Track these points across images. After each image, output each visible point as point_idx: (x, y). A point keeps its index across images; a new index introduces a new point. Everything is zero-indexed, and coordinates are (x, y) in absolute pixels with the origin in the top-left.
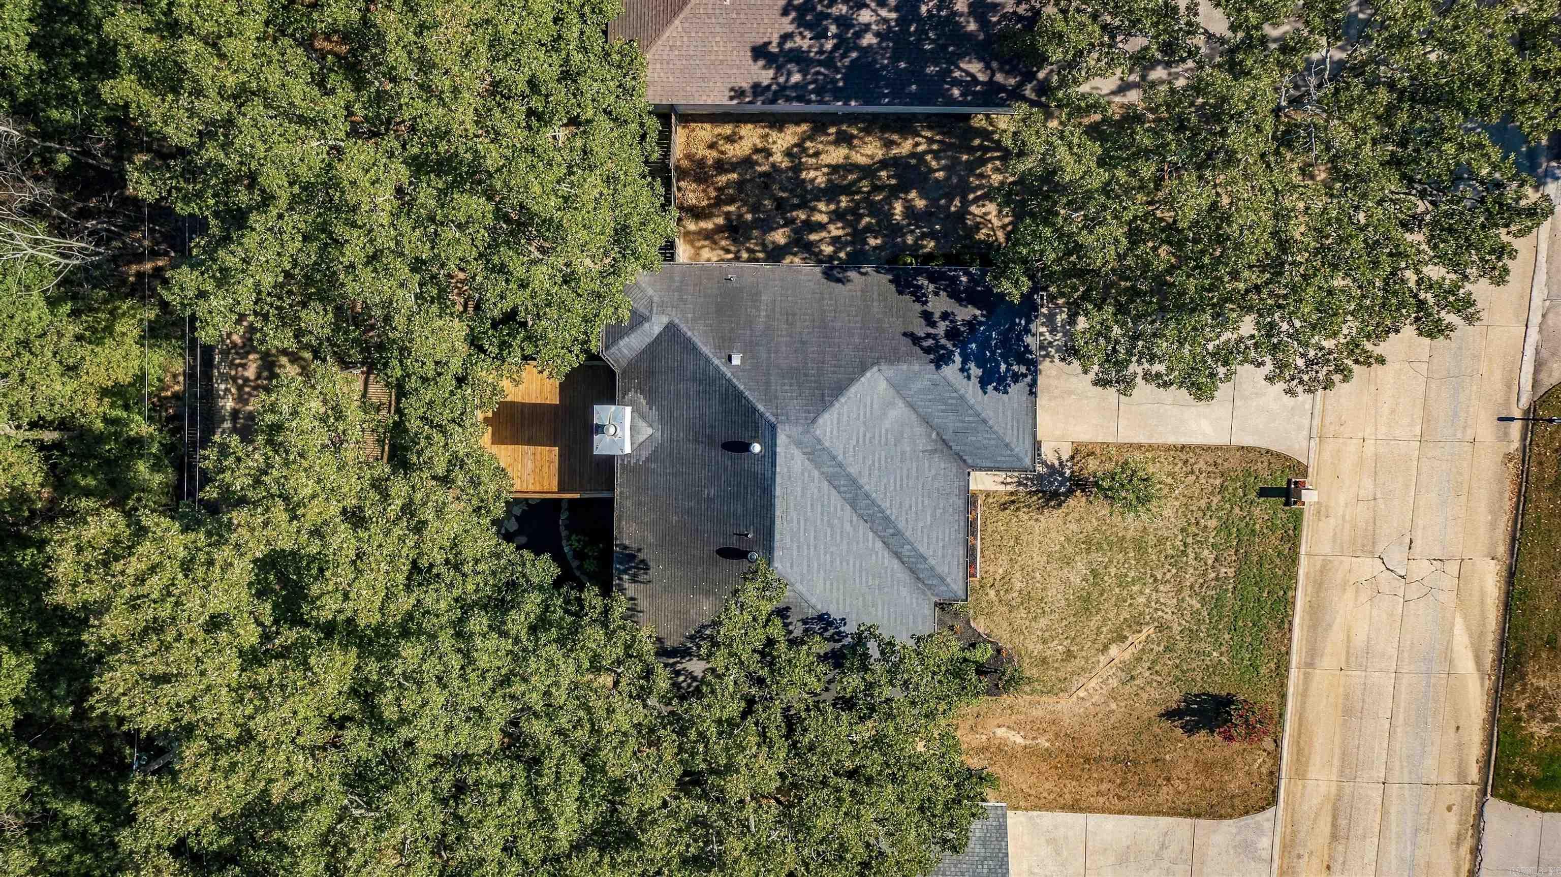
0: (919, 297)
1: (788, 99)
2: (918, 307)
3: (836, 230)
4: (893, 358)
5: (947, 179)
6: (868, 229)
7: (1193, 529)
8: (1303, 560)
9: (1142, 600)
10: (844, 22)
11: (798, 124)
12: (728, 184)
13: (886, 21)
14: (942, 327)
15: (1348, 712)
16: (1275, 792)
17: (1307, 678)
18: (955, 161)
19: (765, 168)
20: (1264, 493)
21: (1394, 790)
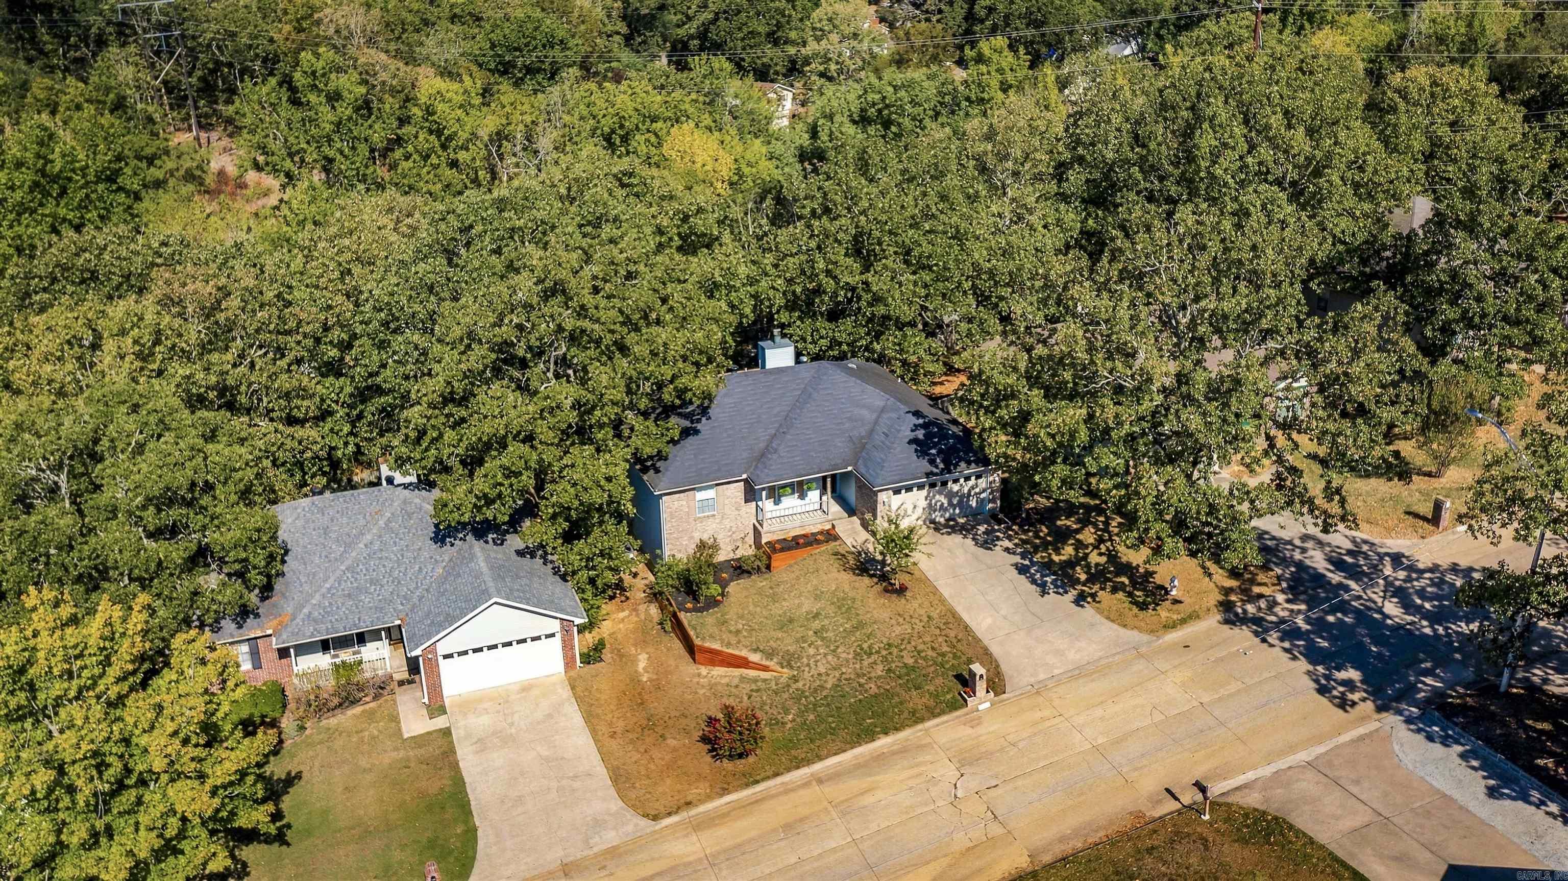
7: (894, 650)
8: (918, 728)
9: (811, 651)
15: (788, 826)
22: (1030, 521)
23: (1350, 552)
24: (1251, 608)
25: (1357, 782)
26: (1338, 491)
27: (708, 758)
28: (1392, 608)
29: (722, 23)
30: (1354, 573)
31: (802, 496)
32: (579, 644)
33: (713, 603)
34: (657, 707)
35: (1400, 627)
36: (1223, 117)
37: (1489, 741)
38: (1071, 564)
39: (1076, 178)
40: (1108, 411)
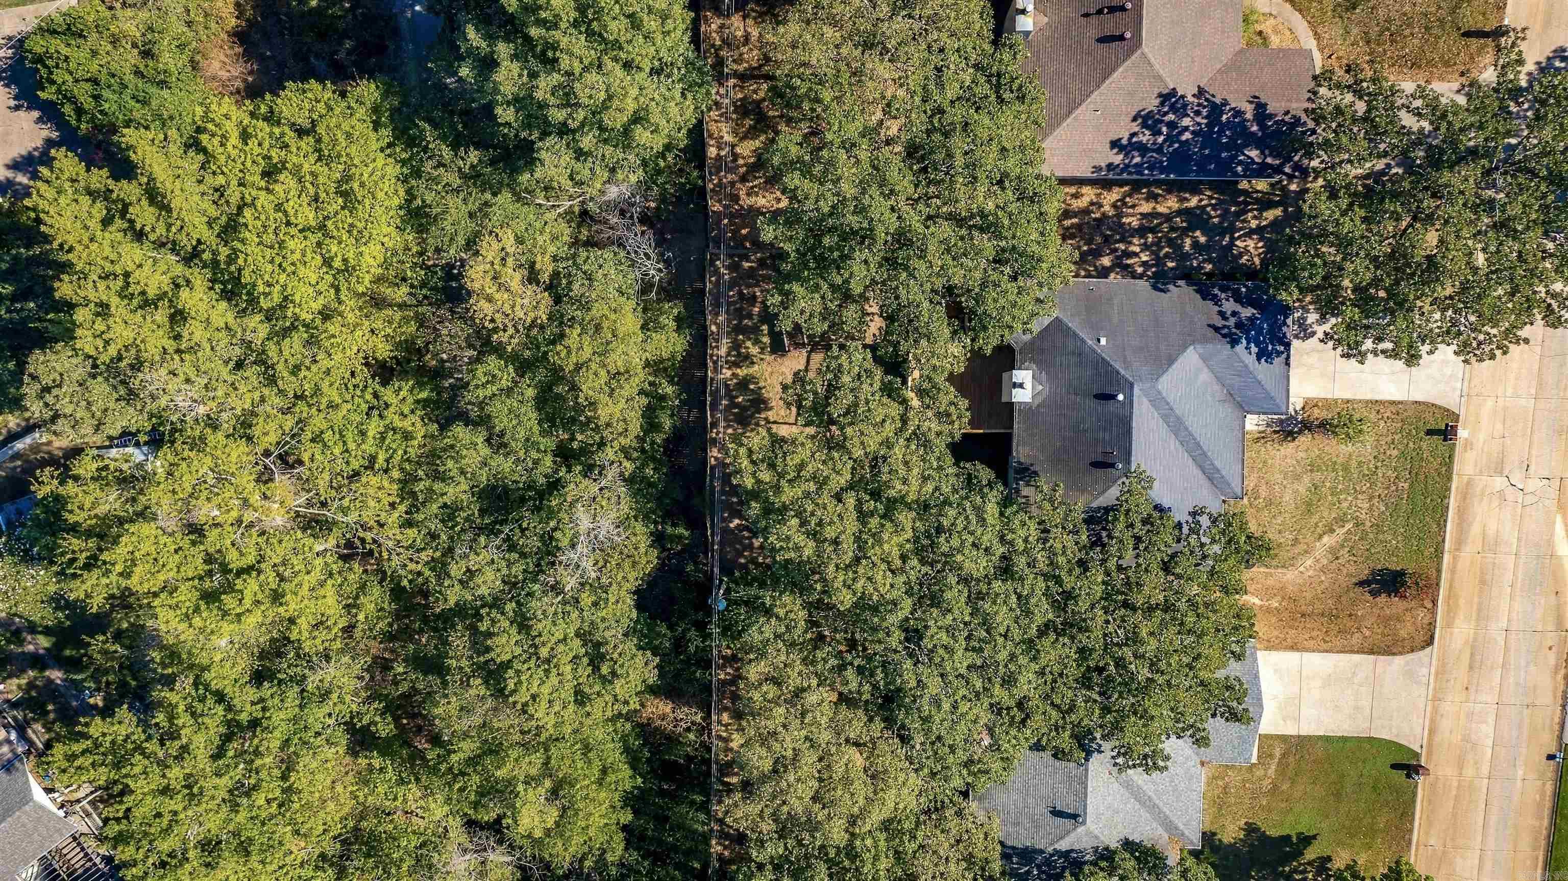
0: (1216, 301)
1: (1130, 173)
2: (1217, 308)
3: (1145, 257)
4: (1204, 340)
5: (1221, 223)
6: (1167, 255)
7: (1381, 457)
8: (1455, 477)
9: (1345, 505)
10: (1171, 125)
11: (1121, 186)
12: (1073, 225)
13: (1199, 124)
14: (1232, 321)
15: (1483, 582)
16: (1432, 637)
17: (1455, 558)
18: (1226, 212)
19: (1098, 215)
20: (1430, 432)
21: (1513, 636)
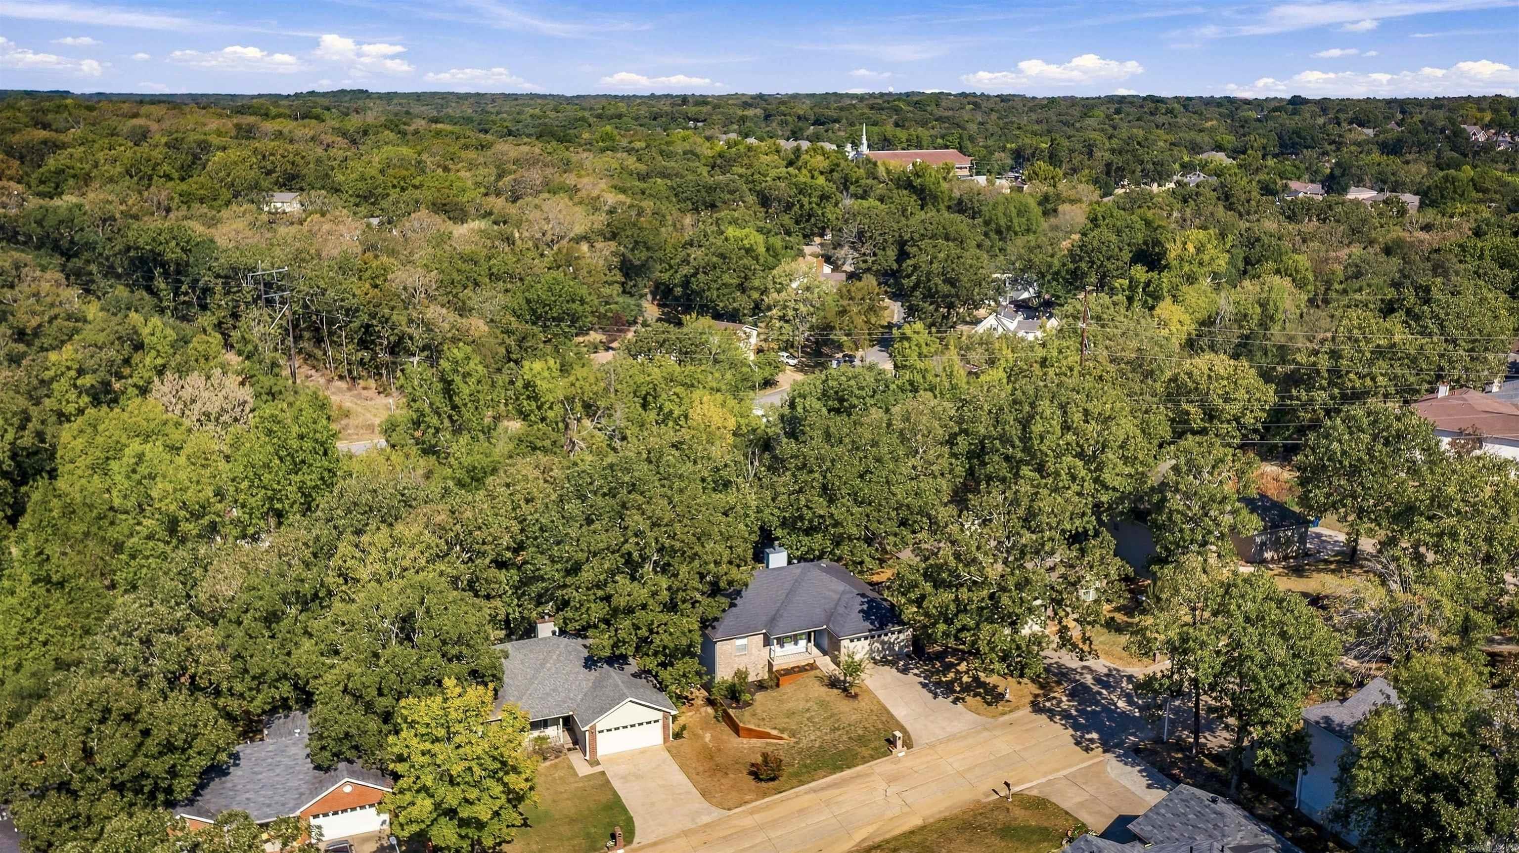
15: (799, 811)
17: (807, 792)
22: (931, 658)
23: (1107, 675)
24: (1048, 704)
25: (1085, 783)
26: (1089, 639)
27: (753, 782)
28: (1121, 704)
29: (701, 276)
30: (1106, 685)
31: (796, 644)
32: (673, 728)
33: (748, 704)
34: (719, 760)
35: (1124, 712)
36: (1048, 413)
37: (1153, 764)
38: (952, 682)
39: (963, 444)
40: (964, 594)
